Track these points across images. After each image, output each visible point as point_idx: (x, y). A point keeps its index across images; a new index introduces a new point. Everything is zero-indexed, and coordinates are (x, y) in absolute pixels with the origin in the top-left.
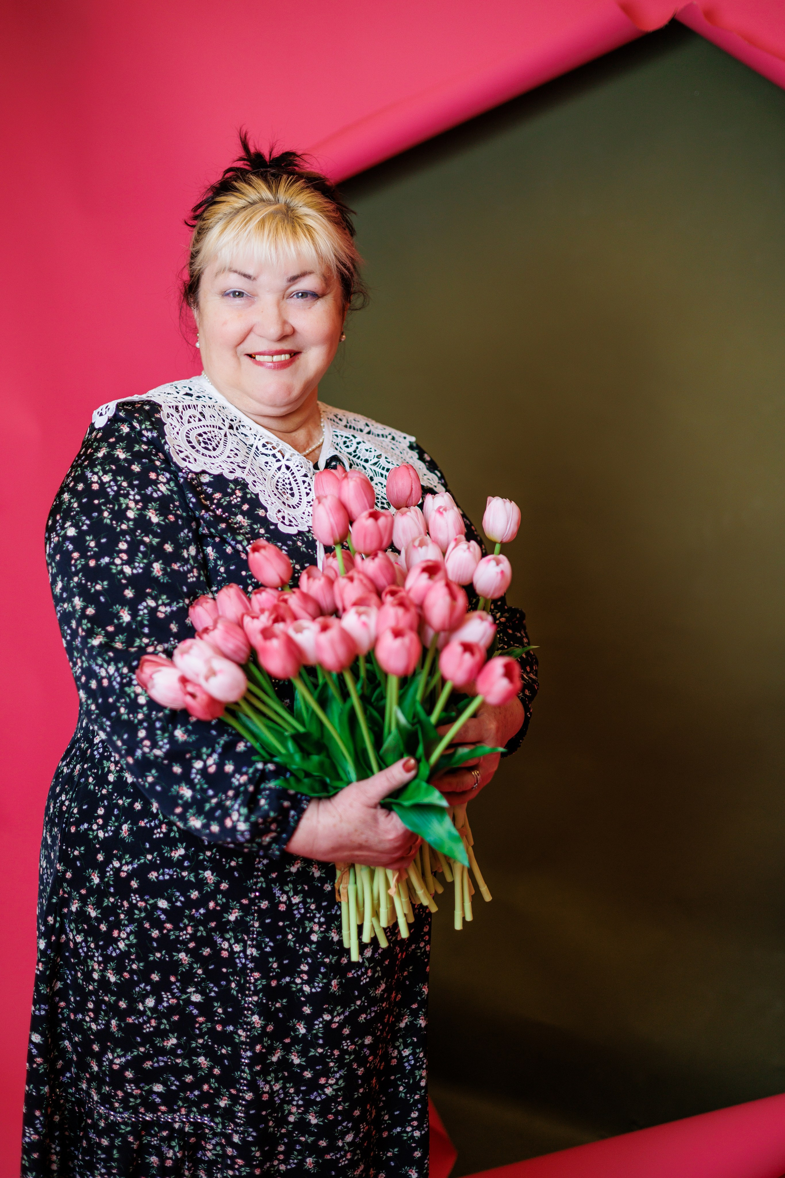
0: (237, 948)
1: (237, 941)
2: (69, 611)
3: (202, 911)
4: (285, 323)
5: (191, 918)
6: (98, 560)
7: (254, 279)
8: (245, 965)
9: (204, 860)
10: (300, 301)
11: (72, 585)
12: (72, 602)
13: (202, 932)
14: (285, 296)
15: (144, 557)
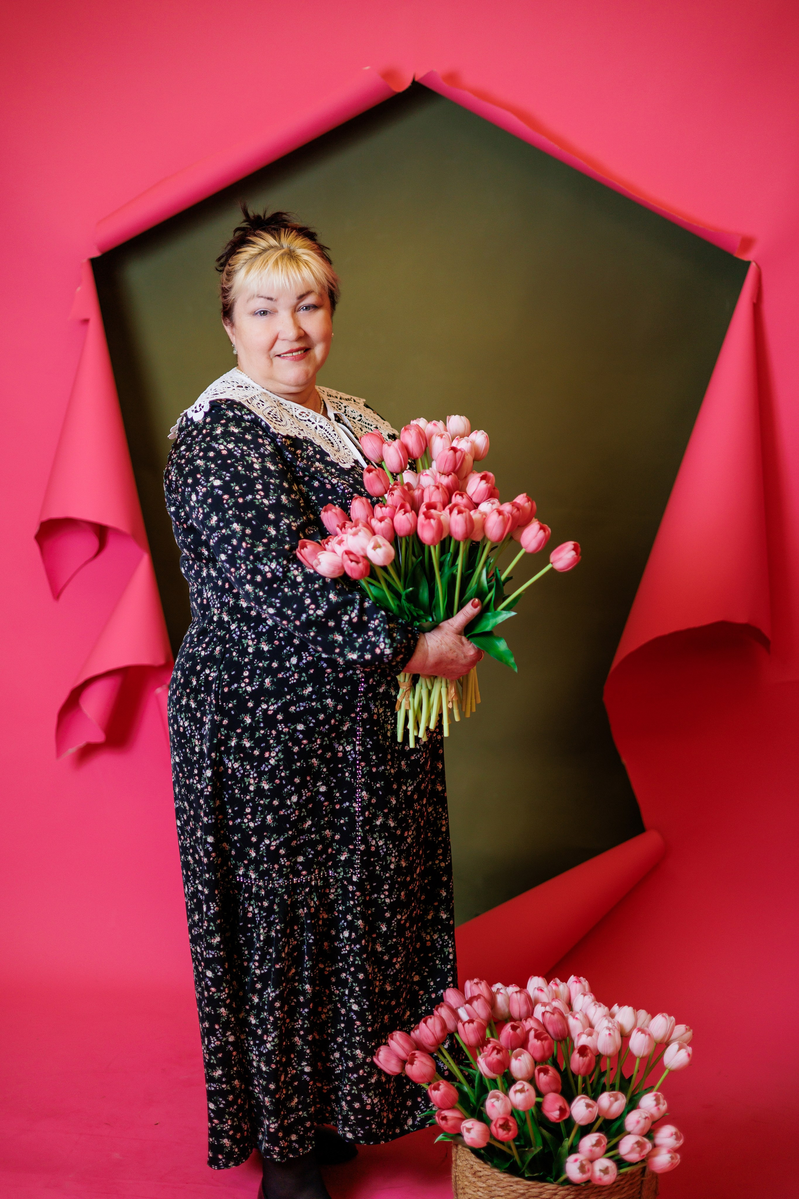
0: (348, 748)
1: (348, 744)
2: (228, 534)
3: (327, 727)
4: (300, 328)
5: (320, 733)
6: (244, 498)
7: (276, 300)
8: (355, 759)
9: (326, 692)
10: (306, 312)
11: (227, 517)
12: (230, 528)
13: (327, 741)
14: (295, 310)
15: (275, 492)
